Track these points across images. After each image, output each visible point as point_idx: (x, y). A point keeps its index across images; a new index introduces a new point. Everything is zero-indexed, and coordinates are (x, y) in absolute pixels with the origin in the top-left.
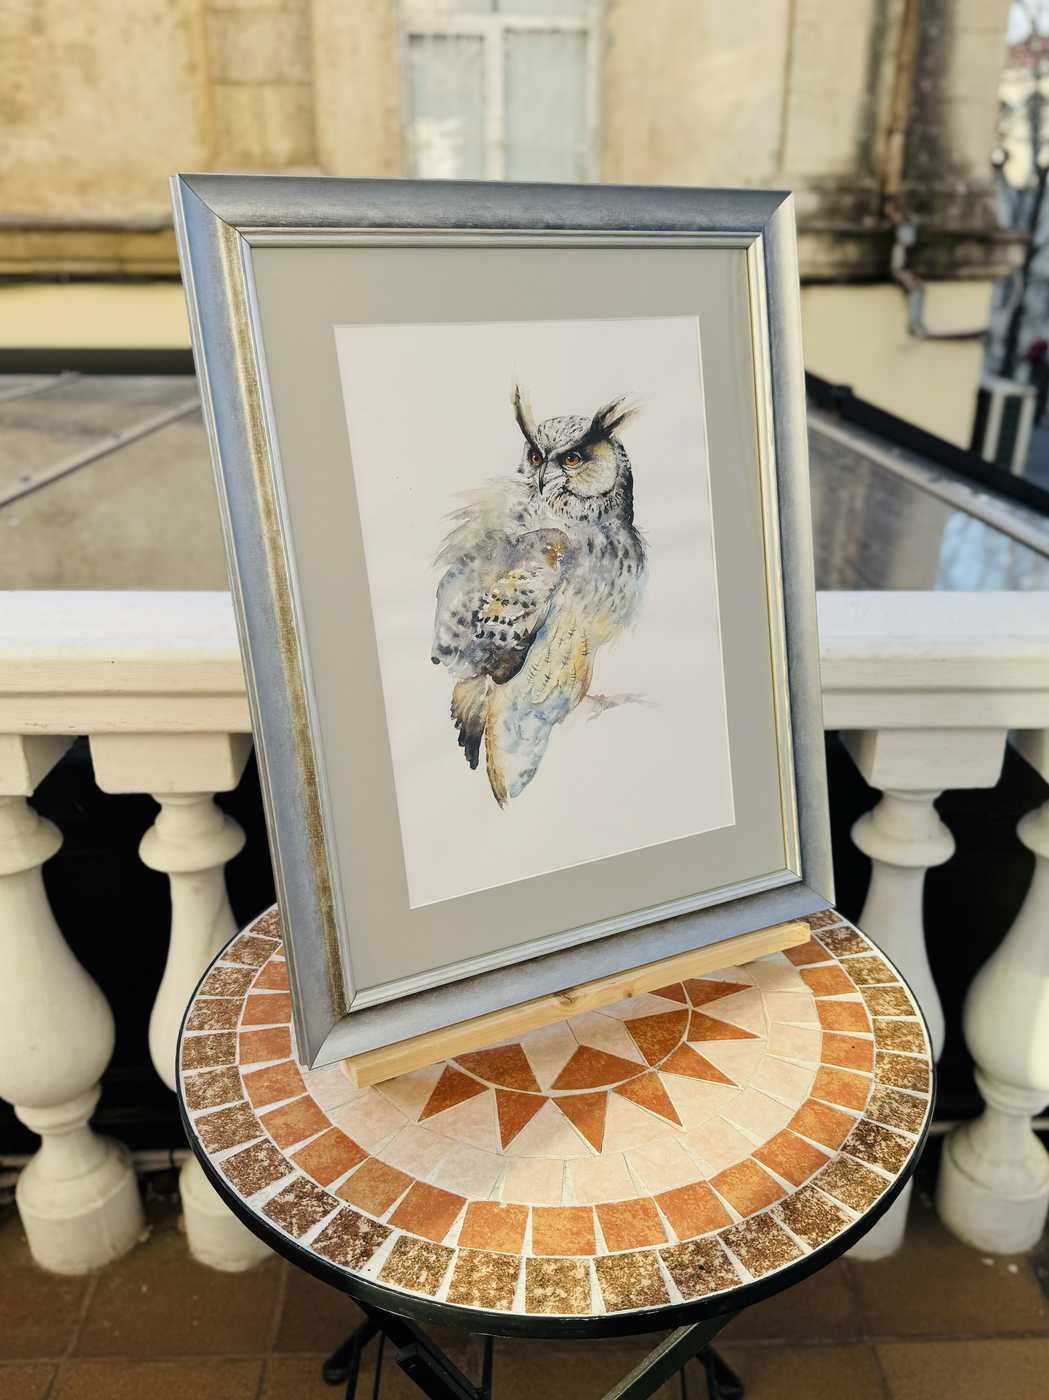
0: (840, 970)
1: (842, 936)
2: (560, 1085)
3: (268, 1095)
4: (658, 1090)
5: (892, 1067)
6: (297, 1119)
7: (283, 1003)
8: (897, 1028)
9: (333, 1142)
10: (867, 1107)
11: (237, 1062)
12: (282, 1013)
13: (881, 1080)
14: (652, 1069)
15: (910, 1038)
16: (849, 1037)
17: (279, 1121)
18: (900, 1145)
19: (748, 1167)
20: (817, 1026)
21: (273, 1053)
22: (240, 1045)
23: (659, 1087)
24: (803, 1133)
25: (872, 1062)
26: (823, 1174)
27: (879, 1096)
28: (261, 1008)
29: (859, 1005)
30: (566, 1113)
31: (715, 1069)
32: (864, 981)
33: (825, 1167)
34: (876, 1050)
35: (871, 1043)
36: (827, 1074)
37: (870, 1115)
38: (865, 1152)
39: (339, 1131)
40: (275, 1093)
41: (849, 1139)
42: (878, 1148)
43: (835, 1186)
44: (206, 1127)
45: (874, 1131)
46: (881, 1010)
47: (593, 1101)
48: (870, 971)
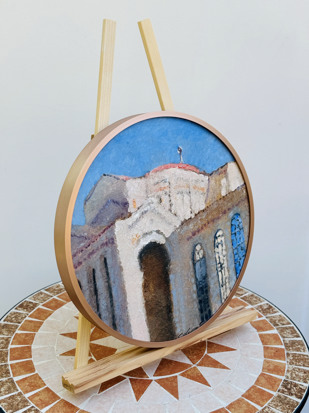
0: (267, 321)
1: (265, 307)
2: (156, 374)
3: (29, 389)
4: (198, 374)
5: (294, 358)
6: (44, 397)
7: (27, 350)
8: (293, 343)
9: (63, 405)
10: (285, 374)
11: (12, 376)
12: (27, 354)
13: (290, 364)
14: (194, 366)
15: (299, 346)
16: (275, 348)
17: (37, 398)
18: (301, 388)
19: (241, 401)
20: (260, 344)
21: (27, 371)
22: (12, 369)
23: (199, 372)
24: (261, 386)
25: (285, 357)
26: (272, 401)
27: (290, 370)
28: (17, 353)
29: (276, 334)
30: (161, 385)
31: (221, 364)
32: (278, 325)
33: (272, 398)
34: (286, 352)
35: (284, 349)
36: (268, 362)
37: (287, 377)
38: (288, 392)
39: (64, 400)
40: (32, 387)
41: (280, 387)
42: (292, 390)
43: (277, 406)
44: (4, 404)
45: (290, 384)
46: (286, 336)
47: (172, 380)
48: (279, 321)
